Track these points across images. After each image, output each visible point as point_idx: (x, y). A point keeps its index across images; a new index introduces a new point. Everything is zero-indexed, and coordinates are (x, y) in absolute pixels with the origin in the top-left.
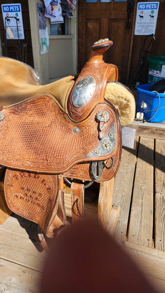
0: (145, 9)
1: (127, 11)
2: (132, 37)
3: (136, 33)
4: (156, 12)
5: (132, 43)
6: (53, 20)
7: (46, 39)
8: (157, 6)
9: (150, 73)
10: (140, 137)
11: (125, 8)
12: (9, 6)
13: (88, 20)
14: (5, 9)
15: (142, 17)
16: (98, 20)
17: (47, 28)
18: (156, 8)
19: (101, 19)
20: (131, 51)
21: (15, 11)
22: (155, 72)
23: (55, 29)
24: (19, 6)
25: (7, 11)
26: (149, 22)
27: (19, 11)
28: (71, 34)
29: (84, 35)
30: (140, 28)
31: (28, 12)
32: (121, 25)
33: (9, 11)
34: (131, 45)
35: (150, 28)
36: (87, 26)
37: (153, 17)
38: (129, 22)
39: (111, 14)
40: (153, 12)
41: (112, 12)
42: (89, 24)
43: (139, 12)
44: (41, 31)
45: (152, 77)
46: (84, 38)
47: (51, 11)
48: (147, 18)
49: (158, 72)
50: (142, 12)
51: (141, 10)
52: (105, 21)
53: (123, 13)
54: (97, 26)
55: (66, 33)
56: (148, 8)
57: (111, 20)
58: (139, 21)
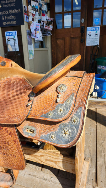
0: (92, 30)
1: (81, 32)
2: (85, 47)
3: (87, 45)
4: (99, 32)
5: (85, 51)
6: (36, 39)
7: (32, 50)
8: (99, 28)
9: (98, 67)
10: (96, 109)
11: (79, 31)
12: (10, 33)
13: (57, 39)
14: (7, 34)
15: (90, 35)
16: (64, 39)
17: (32, 44)
18: (99, 30)
19: (65, 38)
20: (85, 56)
21: (13, 35)
22: (102, 67)
23: (38, 44)
24: (15, 32)
25: (8, 36)
26: (95, 38)
27: (16, 35)
28: (47, 47)
29: (55, 48)
30: (89, 42)
31: (21, 35)
32: (78, 41)
33: (10, 35)
35: (96, 42)
36: (56, 42)
37: (97, 35)
38: (82, 39)
39: (71, 35)
40: (96, 32)
41: (72, 34)
42: (58, 41)
43: (88, 33)
44: (29, 46)
45: (100, 70)
46: (55, 49)
47: (35, 34)
48: (93, 36)
49: (103, 67)
51: (89, 32)
52: (68, 39)
53: (79, 33)
54: (63, 42)
55: (44, 47)
56: (94, 30)
57: (71, 38)
58: (89, 38)
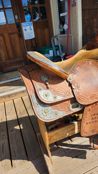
0: (26, 26)
1: (18, 28)
2: (24, 41)
3: (26, 39)
4: (32, 27)
5: (25, 44)
8: (31, 24)
11: (15, 27)
15: (26, 30)
18: (32, 25)
19: (3, 34)
20: (26, 48)
26: (30, 32)
30: (27, 36)
32: (16, 36)
34: (25, 45)
35: (32, 35)
37: (31, 29)
38: (20, 34)
39: (8, 31)
40: (30, 27)
41: (9, 30)
43: (23, 28)
48: (28, 31)
50: (25, 28)
51: (24, 27)
52: (6, 35)
53: (16, 29)
54: (2, 38)
56: (28, 26)
57: (10, 34)
58: (25, 33)
